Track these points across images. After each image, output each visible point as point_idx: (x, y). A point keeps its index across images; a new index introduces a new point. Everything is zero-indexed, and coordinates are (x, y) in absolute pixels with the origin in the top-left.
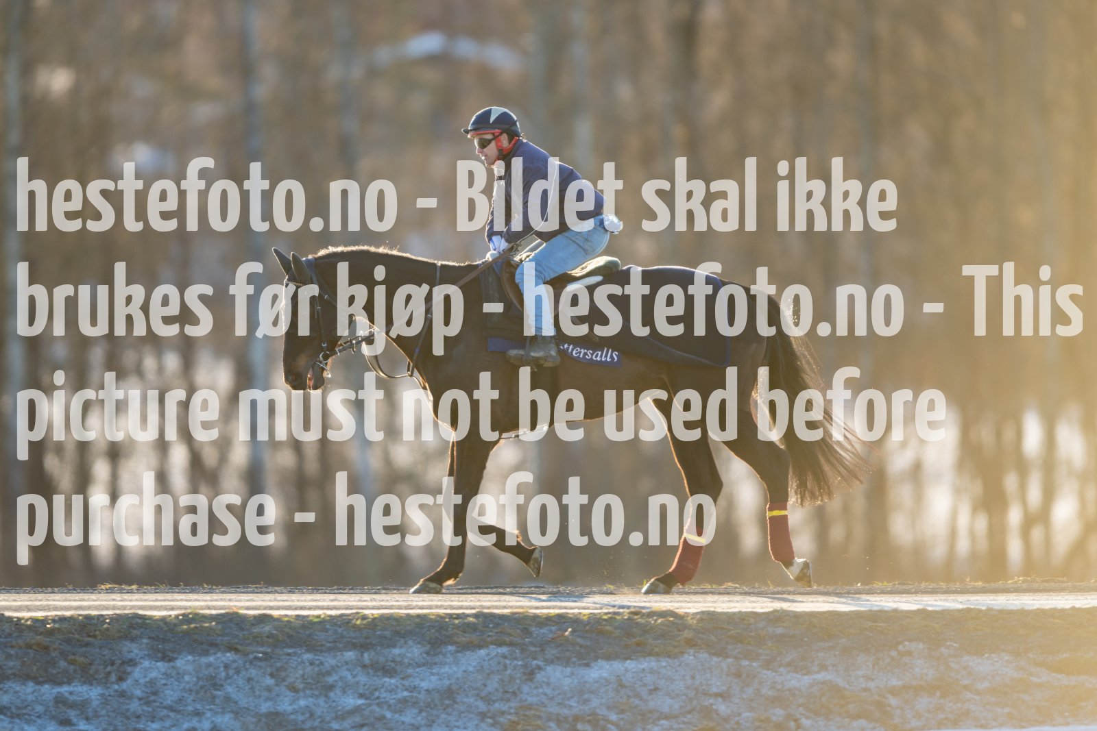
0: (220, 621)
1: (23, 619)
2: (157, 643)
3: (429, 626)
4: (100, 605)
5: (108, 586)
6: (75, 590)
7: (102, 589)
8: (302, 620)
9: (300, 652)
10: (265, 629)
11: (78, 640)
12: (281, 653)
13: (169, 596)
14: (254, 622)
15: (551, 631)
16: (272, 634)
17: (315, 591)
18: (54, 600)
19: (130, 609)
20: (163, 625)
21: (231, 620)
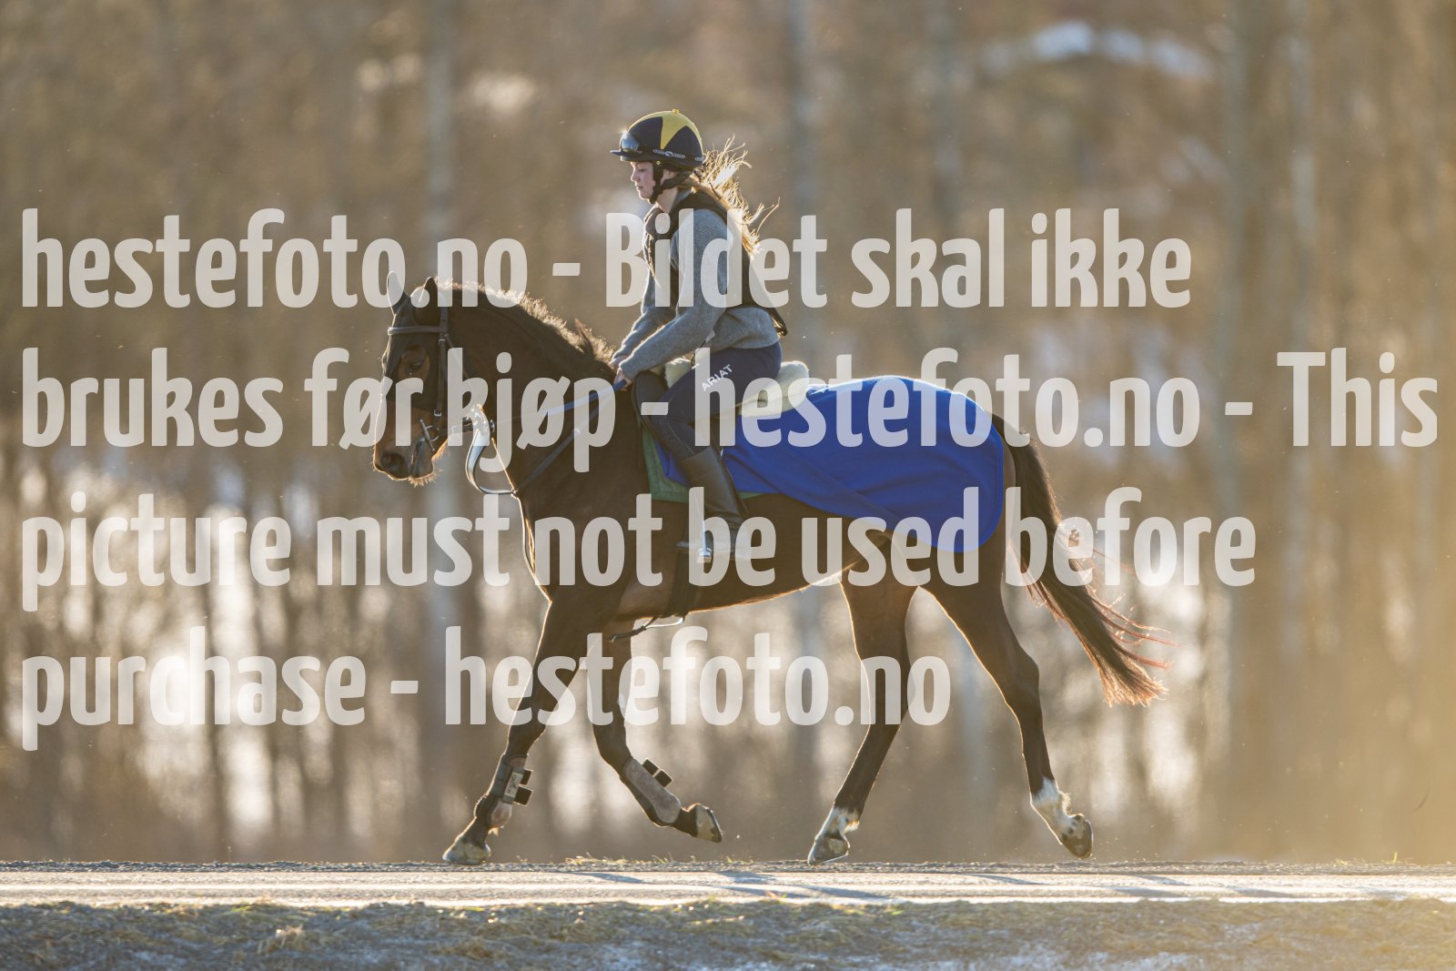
0: (752, 914)
1: (453, 910)
2: (655, 947)
3: (1069, 922)
4: (569, 890)
5: (581, 860)
6: (531, 866)
7: (572, 865)
8: (875, 913)
9: (871, 961)
10: (817, 927)
11: (536, 943)
12: (843, 962)
13: (673, 877)
14: (802, 916)
15: (1252, 930)
16: (831, 933)
17: (895, 869)
18: (499, 882)
19: (615, 896)
20: (664, 920)
21: (767, 913)
